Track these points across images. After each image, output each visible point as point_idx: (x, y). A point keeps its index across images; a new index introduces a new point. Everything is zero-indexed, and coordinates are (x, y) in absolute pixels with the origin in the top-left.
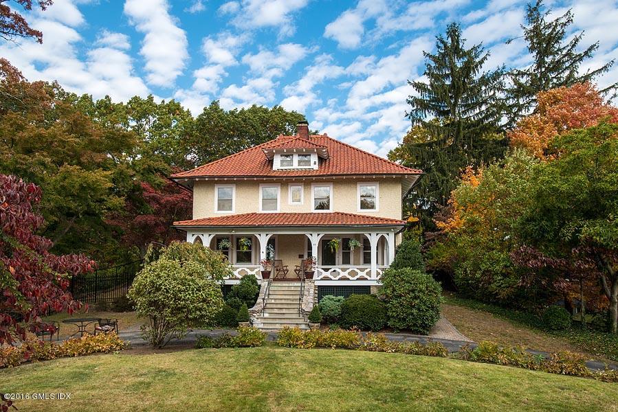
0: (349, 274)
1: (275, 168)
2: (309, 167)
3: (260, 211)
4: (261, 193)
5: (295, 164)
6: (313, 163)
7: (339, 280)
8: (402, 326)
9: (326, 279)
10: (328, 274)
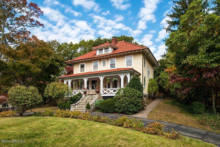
0: (113, 91)
1: (97, 55)
2: (108, 53)
3: (93, 71)
4: (93, 64)
5: (104, 52)
6: (110, 51)
7: (110, 94)
8: (120, 111)
9: (105, 93)
10: (106, 92)
